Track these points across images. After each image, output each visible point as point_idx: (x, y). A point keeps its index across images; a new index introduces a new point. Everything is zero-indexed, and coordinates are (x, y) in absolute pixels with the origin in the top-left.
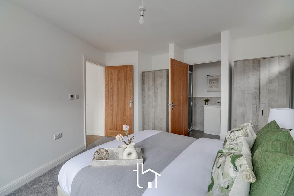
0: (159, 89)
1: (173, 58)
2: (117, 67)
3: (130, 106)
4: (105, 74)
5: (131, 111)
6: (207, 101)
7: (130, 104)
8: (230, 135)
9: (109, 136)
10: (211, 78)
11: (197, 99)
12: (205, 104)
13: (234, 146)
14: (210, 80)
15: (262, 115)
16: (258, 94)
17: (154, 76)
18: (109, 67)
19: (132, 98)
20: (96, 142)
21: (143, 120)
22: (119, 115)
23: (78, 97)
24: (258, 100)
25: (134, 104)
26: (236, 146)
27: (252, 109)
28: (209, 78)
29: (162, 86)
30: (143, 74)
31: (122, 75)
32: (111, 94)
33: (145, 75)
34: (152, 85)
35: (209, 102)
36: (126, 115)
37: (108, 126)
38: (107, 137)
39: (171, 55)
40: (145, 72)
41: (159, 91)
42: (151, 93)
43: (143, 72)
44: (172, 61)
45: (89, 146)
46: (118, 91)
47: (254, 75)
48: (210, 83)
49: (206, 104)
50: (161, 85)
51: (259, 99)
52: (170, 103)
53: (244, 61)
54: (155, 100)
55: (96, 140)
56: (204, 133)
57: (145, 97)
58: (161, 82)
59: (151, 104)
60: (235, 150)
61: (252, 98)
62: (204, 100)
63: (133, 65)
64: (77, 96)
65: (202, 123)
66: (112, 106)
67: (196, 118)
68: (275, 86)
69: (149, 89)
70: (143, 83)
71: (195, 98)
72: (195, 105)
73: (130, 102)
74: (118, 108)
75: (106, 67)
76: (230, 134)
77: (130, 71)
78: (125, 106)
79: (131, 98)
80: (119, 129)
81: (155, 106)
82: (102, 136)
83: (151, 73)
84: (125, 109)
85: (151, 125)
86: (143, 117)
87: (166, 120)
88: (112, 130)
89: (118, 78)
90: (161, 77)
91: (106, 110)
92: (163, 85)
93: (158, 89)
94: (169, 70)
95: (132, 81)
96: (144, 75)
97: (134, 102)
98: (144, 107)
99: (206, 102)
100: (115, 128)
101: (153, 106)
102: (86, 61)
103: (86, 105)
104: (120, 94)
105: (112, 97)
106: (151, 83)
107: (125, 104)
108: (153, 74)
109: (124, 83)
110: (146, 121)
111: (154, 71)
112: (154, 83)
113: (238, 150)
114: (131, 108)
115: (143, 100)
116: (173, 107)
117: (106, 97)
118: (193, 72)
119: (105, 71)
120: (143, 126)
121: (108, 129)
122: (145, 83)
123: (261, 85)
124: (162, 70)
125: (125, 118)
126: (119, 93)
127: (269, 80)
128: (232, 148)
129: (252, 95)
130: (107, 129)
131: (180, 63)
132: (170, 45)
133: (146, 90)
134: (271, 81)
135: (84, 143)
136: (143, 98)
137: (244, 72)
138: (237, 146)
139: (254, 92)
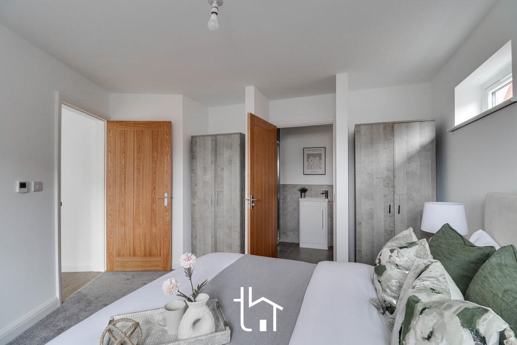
0: (225, 169)
1: (253, 113)
2: (136, 124)
3: (166, 204)
4: (108, 137)
5: (167, 214)
6: (303, 191)
7: (166, 200)
8: (390, 256)
9: (115, 271)
10: (311, 152)
11: (288, 187)
12: (301, 197)
13: (433, 283)
14: (309, 156)
15: (399, 213)
16: (392, 178)
17: (216, 145)
18: (117, 122)
19: (169, 187)
20: (85, 288)
21: (192, 232)
22: (140, 224)
23: (39, 187)
24: (391, 189)
25: (174, 200)
26: (437, 285)
27: (384, 204)
28: (306, 152)
29: (231, 164)
30: (192, 141)
31: (147, 140)
32: (123, 179)
33: (196, 142)
34: (212, 163)
35: (307, 193)
36: (156, 222)
37: (113, 249)
38: (111, 273)
39: (250, 107)
40: (196, 137)
41: (226, 173)
42: (209, 177)
43: (192, 137)
44: (253, 118)
45: (68, 299)
46: (139, 174)
47: (386, 148)
48: (308, 161)
49: (303, 196)
50: (230, 162)
51: (394, 187)
52: (247, 196)
53: (372, 125)
54: (219, 191)
55: (85, 282)
56: (300, 246)
57: (196, 185)
58: (230, 156)
59: (209, 200)
60: (439, 293)
61: (384, 185)
62: (299, 190)
63: (172, 121)
64: (36, 184)
65: (297, 230)
66: (123, 204)
67: (287, 221)
68: (415, 166)
69: (204, 170)
70: (193, 159)
71: (284, 186)
72: (285, 198)
73: (166, 195)
74: (138, 208)
75: (109, 122)
76: (390, 254)
77: (167, 134)
78: (154, 205)
79: (167, 187)
80: (139, 254)
81: (217, 203)
82: (99, 273)
83: (210, 138)
84: (153, 211)
85: (209, 240)
86: (193, 226)
87: (238, 229)
88: (123, 256)
89: (139, 147)
90: (230, 147)
91: (109, 215)
92: (232, 162)
93: (223, 169)
94: (245, 135)
95: (170, 154)
96: (194, 142)
97: (174, 196)
98: (193, 205)
99: (303, 194)
100: (130, 252)
101: (213, 202)
102: (63, 105)
103: (60, 204)
104: (143, 179)
105: (123, 187)
106: (209, 158)
107: (153, 201)
108: (212, 140)
109: (153, 157)
110: (198, 232)
111: (216, 136)
112: (216, 158)
113: (445, 292)
114: (167, 208)
115: (192, 192)
116: (253, 204)
117: (110, 187)
118: (279, 141)
119: (109, 131)
120: (192, 243)
121: (115, 255)
122: (196, 159)
123: (396, 165)
124: (230, 134)
125: (154, 230)
126: (141, 178)
127: (407, 157)
128: (431, 289)
129: (384, 181)
130: (113, 256)
131: (265, 123)
132: (246, 88)
133: (199, 171)
134: (410, 159)
135: (55, 294)
136: (192, 188)
137: (372, 142)
138: (439, 284)
139: (387, 177)
